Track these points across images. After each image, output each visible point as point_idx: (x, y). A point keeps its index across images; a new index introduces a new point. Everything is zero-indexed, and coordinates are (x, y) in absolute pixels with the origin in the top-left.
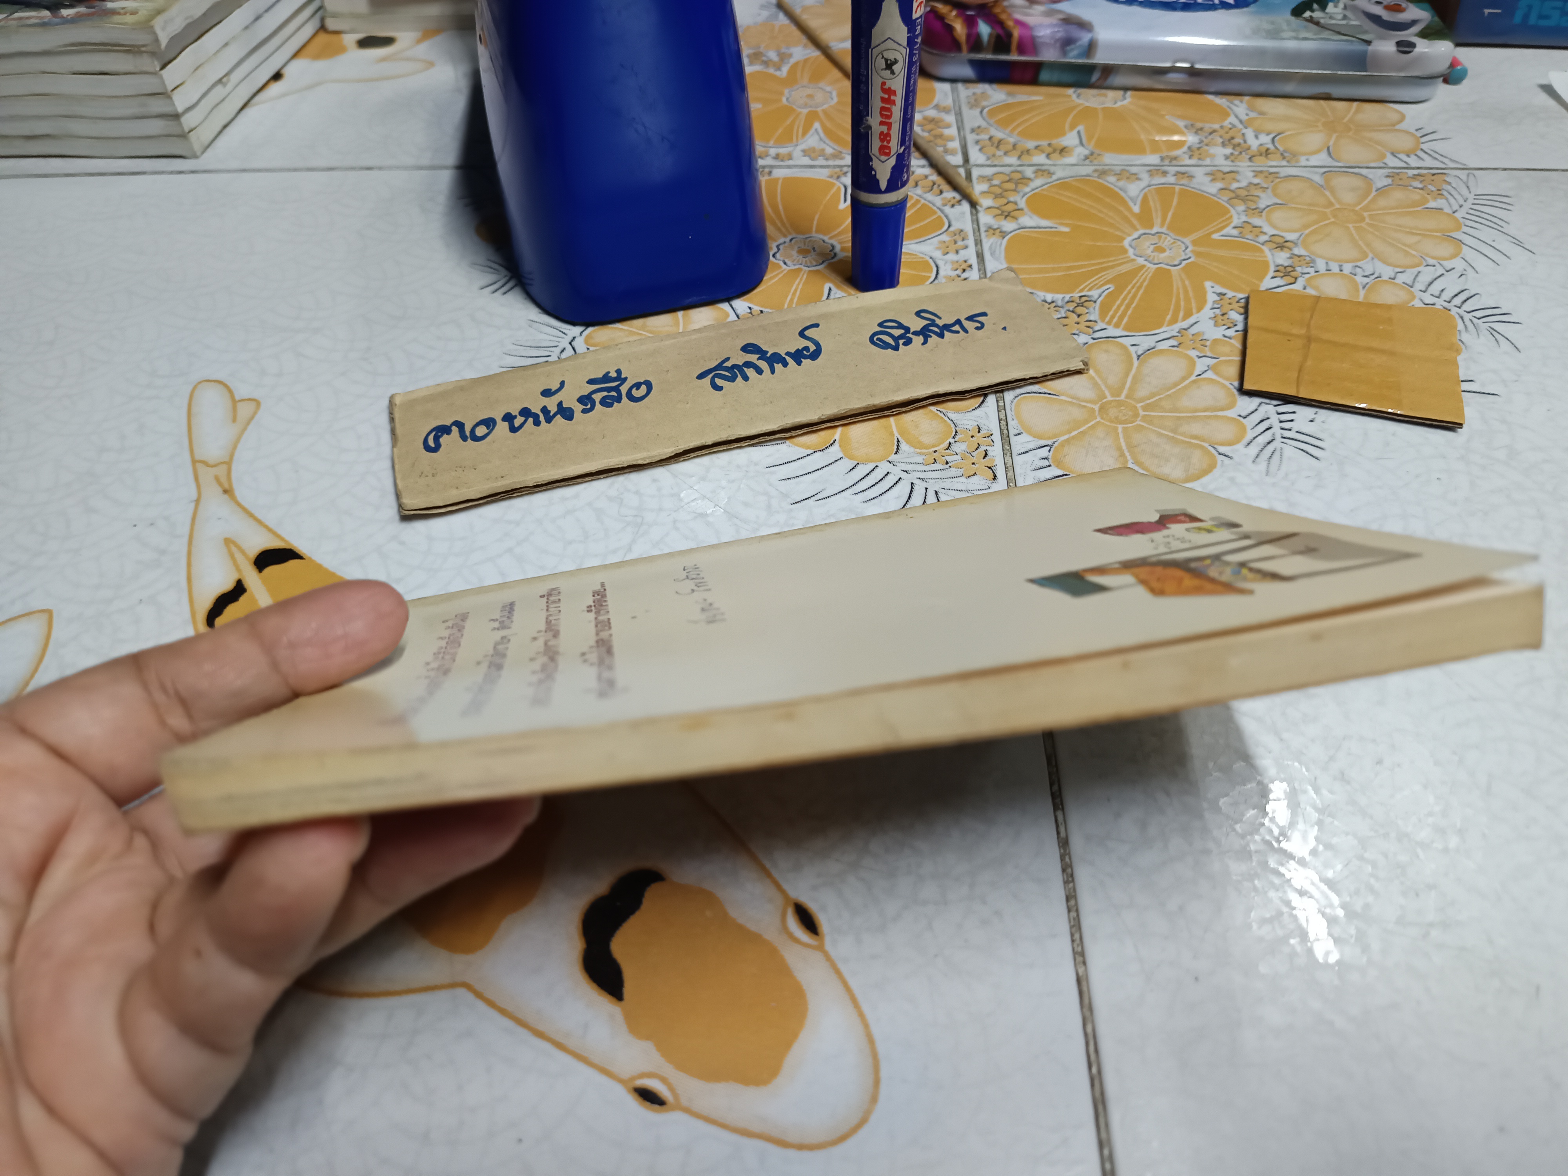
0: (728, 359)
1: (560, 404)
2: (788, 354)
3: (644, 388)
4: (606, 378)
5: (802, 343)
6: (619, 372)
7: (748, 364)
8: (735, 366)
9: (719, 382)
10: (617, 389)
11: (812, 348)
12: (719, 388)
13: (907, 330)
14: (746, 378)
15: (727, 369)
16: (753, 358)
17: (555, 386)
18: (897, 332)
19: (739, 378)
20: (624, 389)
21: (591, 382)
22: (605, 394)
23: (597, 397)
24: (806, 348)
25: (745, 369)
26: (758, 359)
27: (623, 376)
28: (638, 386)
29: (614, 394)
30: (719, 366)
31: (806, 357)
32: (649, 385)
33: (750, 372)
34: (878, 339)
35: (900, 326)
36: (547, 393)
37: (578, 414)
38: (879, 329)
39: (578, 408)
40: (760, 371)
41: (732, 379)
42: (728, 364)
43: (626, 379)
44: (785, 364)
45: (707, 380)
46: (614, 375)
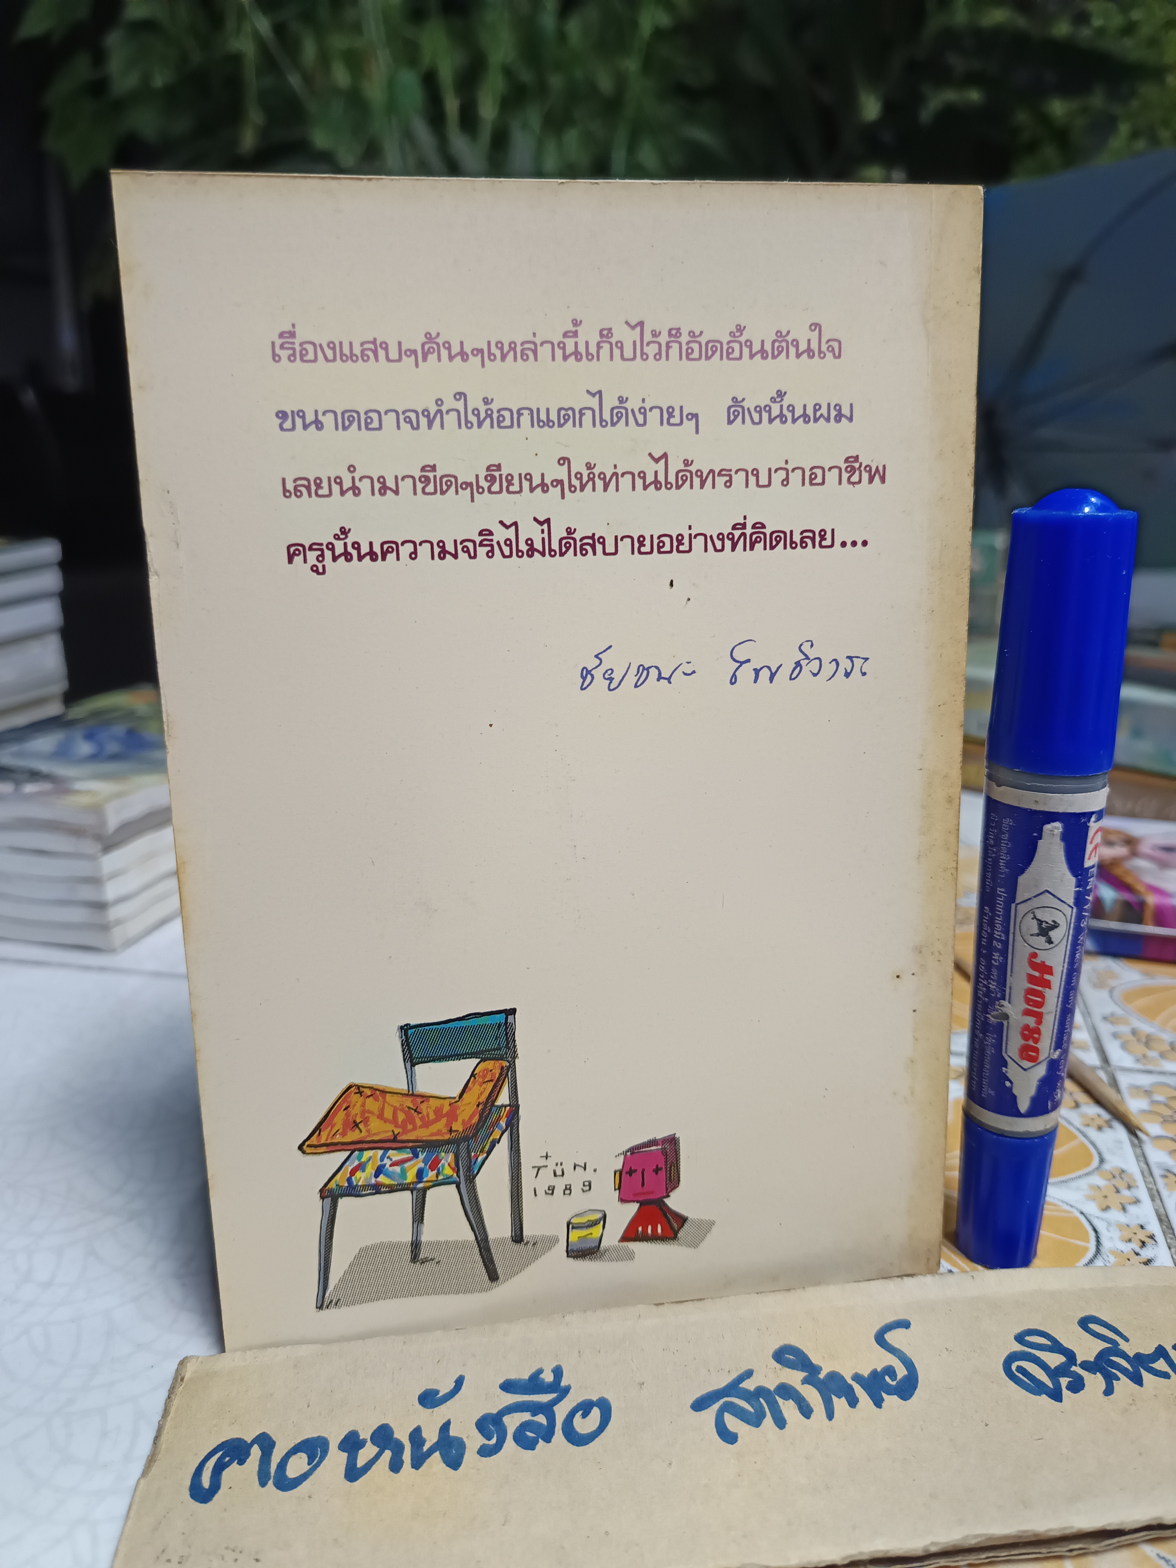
0: (749, 1374)
1: (445, 1427)
2: (857, 1378)
3: (596, 1412)
4: (534, 1384)
5: (882, 1359)
6: (558, 1372)
7: (786, 1391)
8: (761, 1392)
9: (732, 1423)
10: (547, 1409)
11: (901, 1372)
12: (729, 1437)
13: (1070, 1356)
14: (780, 1422)
15: (748, 1396)
16: (795, 1378)
17: (445, 1388)
18: (1055, 1360)
19: (768, 1421)
20: (561, 1411)
21: (508, 1386)
22: (526, 1416)
23: (512, 1422)
24: (890, 1371)
25: (780, 1401)
26: (805, 1381)
27: (564, 1383)
28: (585, 1408)
29: (541, 1419)
30: (733, 1388)
31: (890, 1391)
32: (605, 1407)
33: (788, 1408)
34: (1020, 1369)
35: (1056, 1347)
36: (428, 1399)
37: (470, 1456)
38: (1018, 1347)
39: (474, 1440)
40: (806, 1411)
41: (755, 1420)
42: (749, 1385)
43: (567, 1390)
44: (853, 1402)
45: (710, 1414)
46: (548, 1377)
